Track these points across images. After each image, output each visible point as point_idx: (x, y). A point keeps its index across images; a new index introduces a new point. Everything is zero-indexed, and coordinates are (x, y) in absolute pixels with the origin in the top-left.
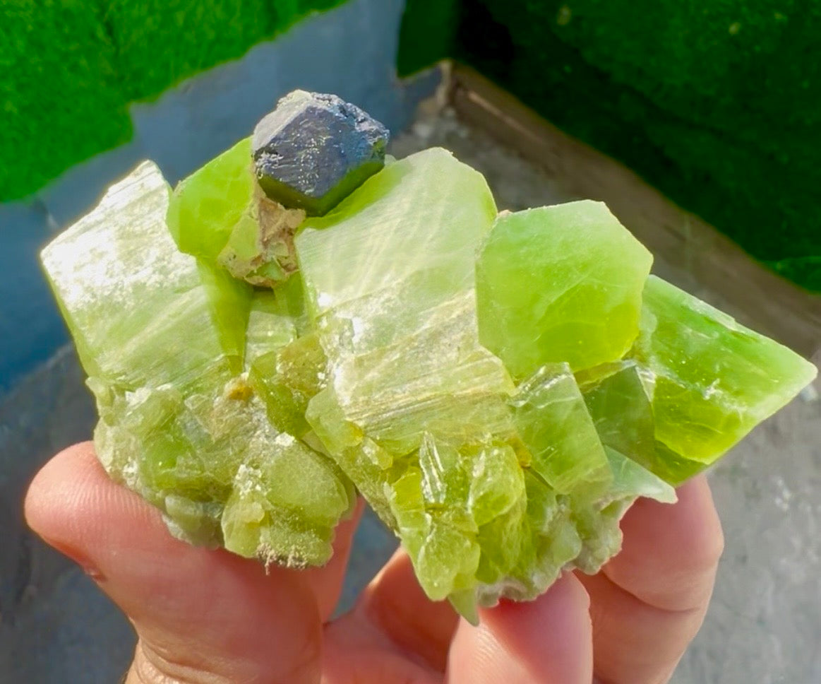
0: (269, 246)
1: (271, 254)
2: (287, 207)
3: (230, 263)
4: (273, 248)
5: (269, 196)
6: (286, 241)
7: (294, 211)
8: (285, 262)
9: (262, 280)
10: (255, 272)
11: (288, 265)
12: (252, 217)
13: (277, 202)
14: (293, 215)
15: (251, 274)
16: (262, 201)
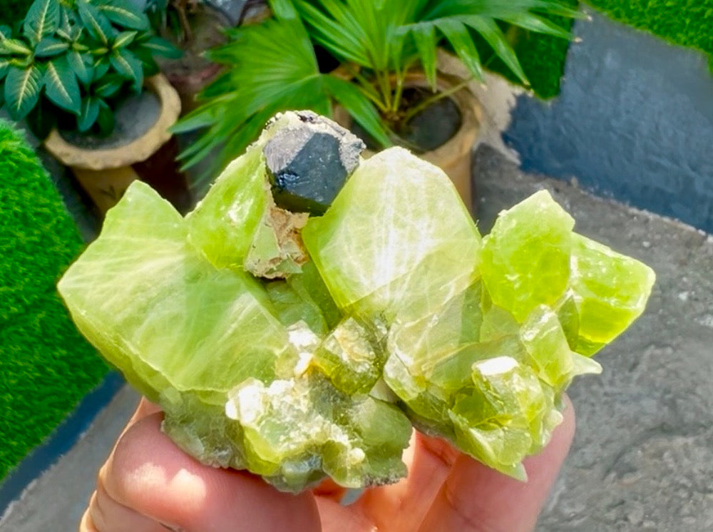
0: (282, 246)
1: (286, 252)
2: (293, 212)
3: (256, 267)
4: (286, 247)
5: (278, 205)
6: (293, 239)
7: (300, 214)
8: (295, 256)
9: (280, 275)
10: (275, 269)
11: (297, 258)
12: (266, 225)
13: (284, 209)
14: (300, 217)
15: (271, 271)
16: (272, 210)
